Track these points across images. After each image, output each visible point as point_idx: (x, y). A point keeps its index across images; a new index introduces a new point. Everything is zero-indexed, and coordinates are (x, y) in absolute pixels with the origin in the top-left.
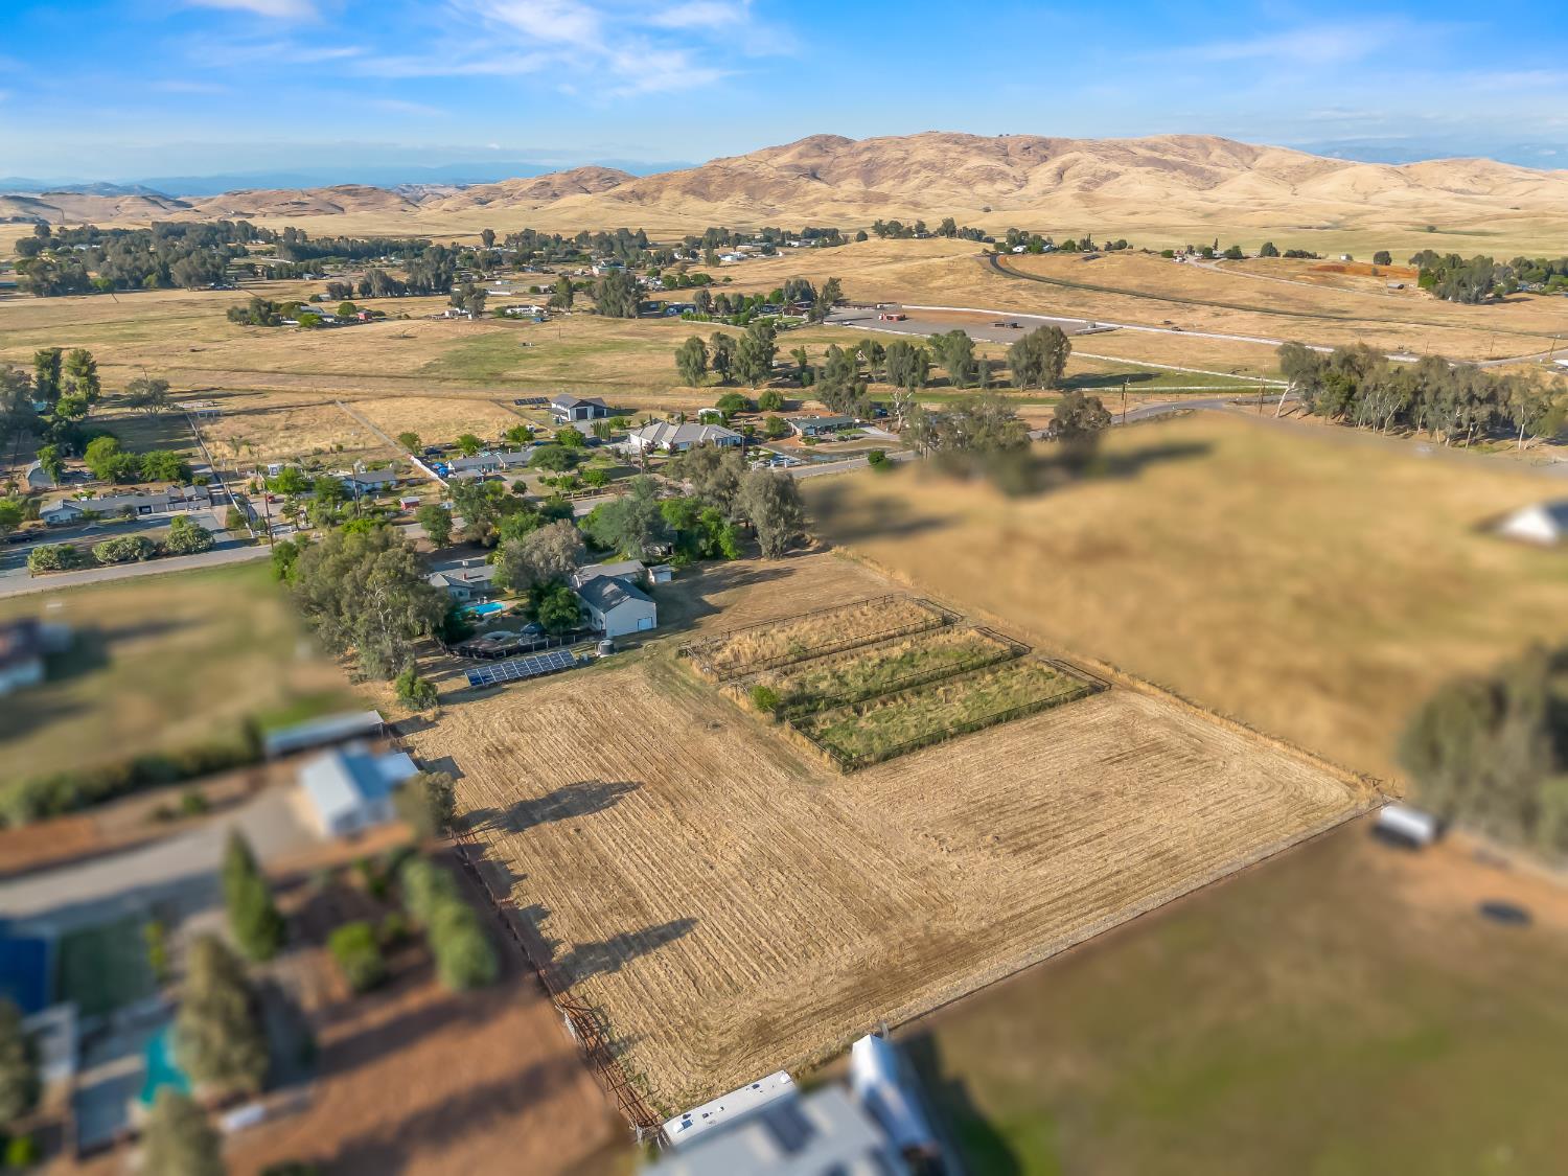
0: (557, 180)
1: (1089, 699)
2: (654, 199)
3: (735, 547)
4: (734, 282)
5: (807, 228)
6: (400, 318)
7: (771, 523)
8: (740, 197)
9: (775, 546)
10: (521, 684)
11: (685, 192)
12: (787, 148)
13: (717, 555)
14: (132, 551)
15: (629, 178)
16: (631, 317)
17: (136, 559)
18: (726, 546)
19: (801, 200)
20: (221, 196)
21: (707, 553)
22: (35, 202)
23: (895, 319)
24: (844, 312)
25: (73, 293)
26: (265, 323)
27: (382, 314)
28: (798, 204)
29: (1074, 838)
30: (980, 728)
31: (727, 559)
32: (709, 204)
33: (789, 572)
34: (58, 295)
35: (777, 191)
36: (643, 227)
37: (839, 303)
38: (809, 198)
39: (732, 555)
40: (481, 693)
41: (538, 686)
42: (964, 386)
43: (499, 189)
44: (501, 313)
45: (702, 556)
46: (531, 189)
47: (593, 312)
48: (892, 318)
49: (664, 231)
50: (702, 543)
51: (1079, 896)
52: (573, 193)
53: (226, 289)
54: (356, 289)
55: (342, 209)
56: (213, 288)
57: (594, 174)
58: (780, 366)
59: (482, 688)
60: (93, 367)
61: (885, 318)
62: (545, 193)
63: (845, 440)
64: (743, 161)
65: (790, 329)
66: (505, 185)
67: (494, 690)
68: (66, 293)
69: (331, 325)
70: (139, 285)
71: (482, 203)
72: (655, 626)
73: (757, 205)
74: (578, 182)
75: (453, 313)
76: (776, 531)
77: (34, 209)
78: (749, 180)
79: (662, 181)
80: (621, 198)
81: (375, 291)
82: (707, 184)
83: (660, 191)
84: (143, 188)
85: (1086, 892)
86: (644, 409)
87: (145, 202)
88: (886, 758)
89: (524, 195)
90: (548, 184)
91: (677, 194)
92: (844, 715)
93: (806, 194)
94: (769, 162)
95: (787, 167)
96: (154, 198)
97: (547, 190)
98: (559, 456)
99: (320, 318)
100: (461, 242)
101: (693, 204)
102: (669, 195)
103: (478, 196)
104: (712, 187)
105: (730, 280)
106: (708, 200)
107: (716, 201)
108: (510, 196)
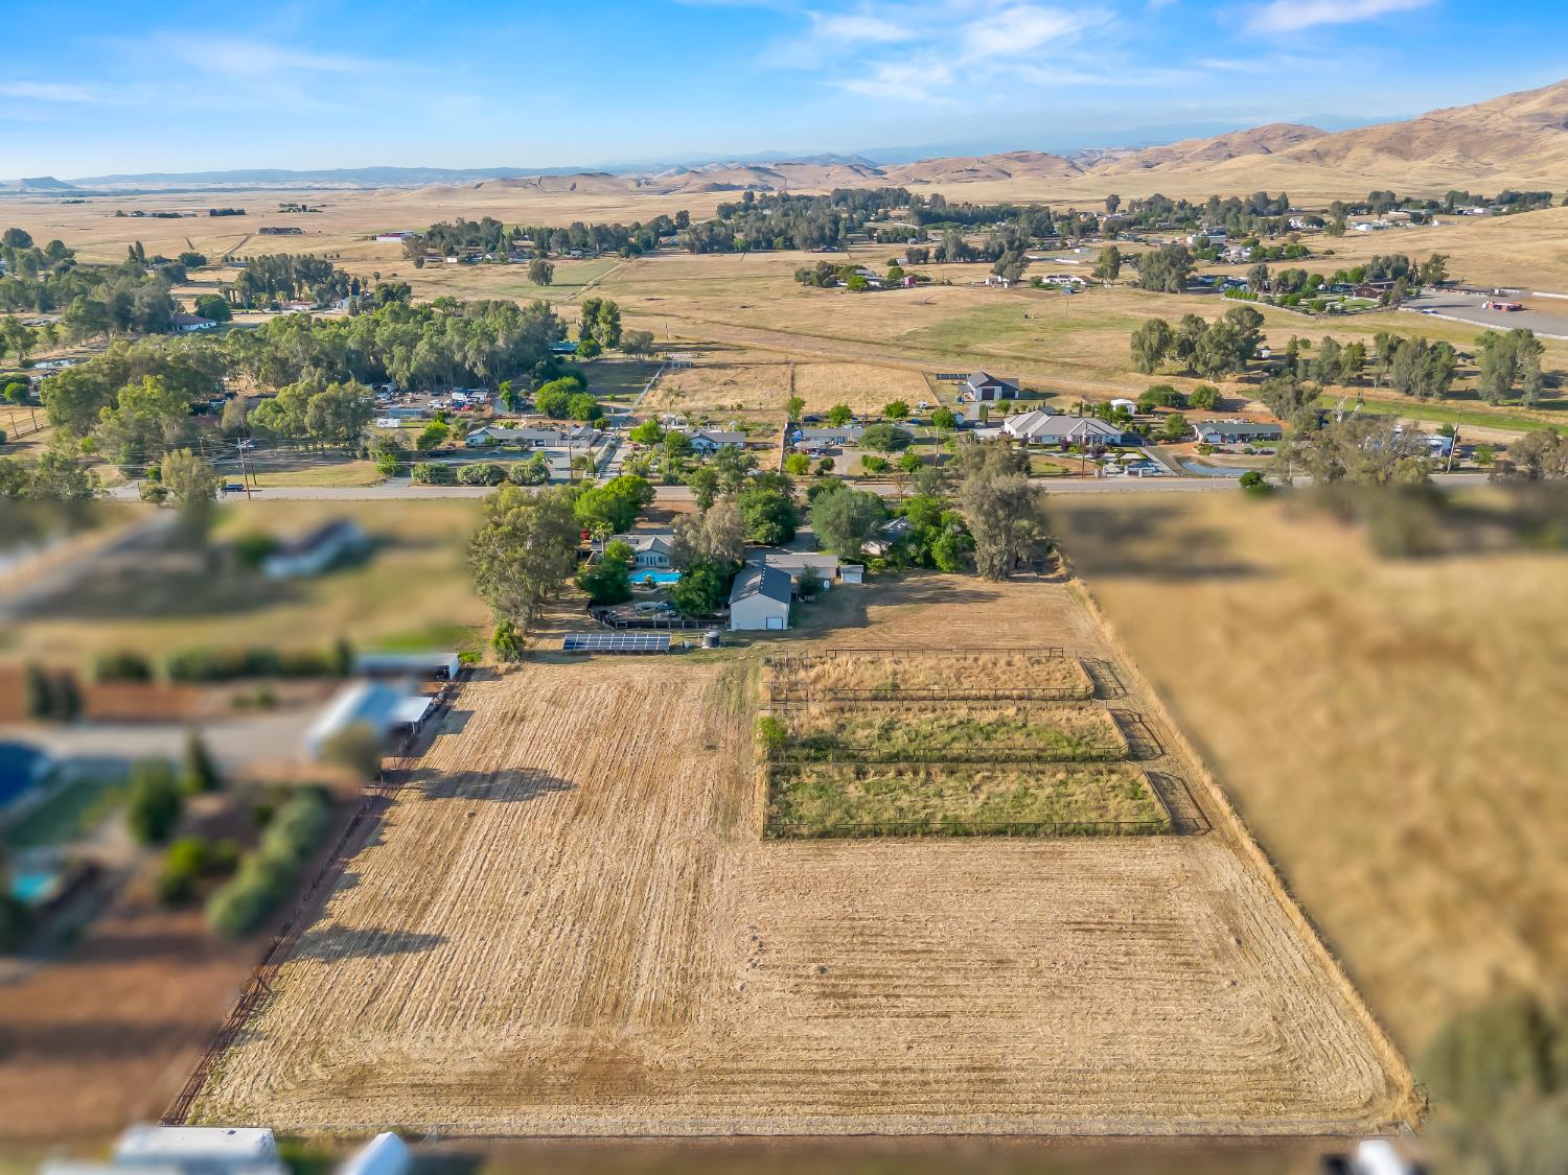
0: (1237, 139)
1: (1154, 839)
2: (1338, 158)
3: (948, 558)
4: (1337, 255)
5: (1506, 192)
6: (943, 284)
7: (993, 539)
8: (1449, 155)
9: (992, 566)
10: (609, 658)
11: (1378, 150)
12: (1536, 93)
13: (929, 564)
14: (482, 476)
15: (1319, 134)
16: (1171, 292)
17: (484, 484)
18: (938, 555)
19: (1535, 157)
20: (912, 165)
21: (918, 560)
22: (767, 171)
23: (1504, 309)
24: (1445, 296)
25: (717, 251)
26: (821, 285)
27: (927, 279)
28: (1526, 162)
29: (909, 1003)
30: (968, 834)
31: (939, 570)
32: (1405, 163)
33: (992, 597)
34: (706, 252)
35: (1502, 147)
36: (1287, 191)
37: (1440, 284)
38: (1545, 154)
39: (944, 566)
40: (570, 658)
41: (619, 662)
42: (1500, 402)
43: (1171, 151)
44: (1037, 283)
45: (912, 562)
46: (1204, 150)
47: (1135, 285)
48: (1500, 307)
49: (1311, 195)
50: (912, 549)
51: (824, 1078)
52: (1252, 152)
53: (834, 251)
54: (932, 254)
55: (1010, 175)
56: (824, 251)
57: (1281, 132)
58: (1271, 357)
59: (575, 654)
60: (617, 318)
61: (1491, 308)
62: (1220, 154)
63: (1253, 454)
64: (1472, 111)
65: (1349, 314)
66: (1177, 146)
67: (582, 658)
68: (712, 251)
69: (874, 289)
70: (770, 247)
71: (1148, 166)
72: (785, 628)
73: (1470, 164)
74: (1260, 142)
75: (993, 282)
76: (994, 549)
77: (766, 178)
78: (1466, 134)
79: (1352, 138)
80: (1298, 158)
81: (948, 256)
82: (1409, 141)
83: (1348, 149)
84: (859, 158)
85: (836, 1078)
86: (1065, 394)
87: (850, 171)
88: (824, 835)
89: (1196, 157)
90: (1225, 144)
91: (1368, 153)
92: (841, 773)
93: (1543, 148)
94: (1506, 112)
95: (1530, 116)
96: (858, 166)
97: (1223, 150)
98: (885, 435)
99: (866, 281)
100: (1078, 208)
101: (1388, 164)
102: (1359, 153)
103: (1146, 159)
104: (1416, 144)
105: (1332, 253)
106: (1407, 159)
107: (1417, 159)
108: (1179, 158)
